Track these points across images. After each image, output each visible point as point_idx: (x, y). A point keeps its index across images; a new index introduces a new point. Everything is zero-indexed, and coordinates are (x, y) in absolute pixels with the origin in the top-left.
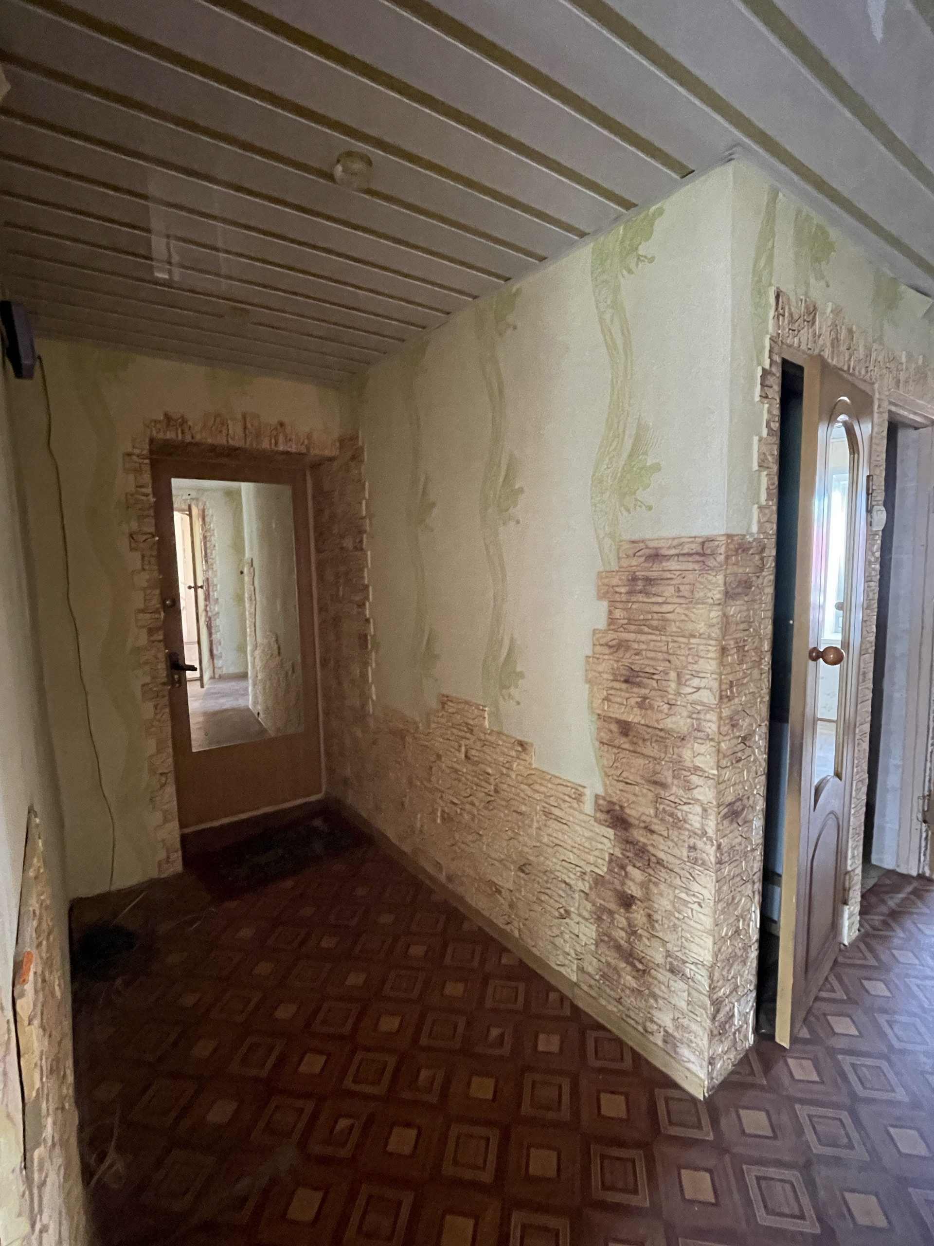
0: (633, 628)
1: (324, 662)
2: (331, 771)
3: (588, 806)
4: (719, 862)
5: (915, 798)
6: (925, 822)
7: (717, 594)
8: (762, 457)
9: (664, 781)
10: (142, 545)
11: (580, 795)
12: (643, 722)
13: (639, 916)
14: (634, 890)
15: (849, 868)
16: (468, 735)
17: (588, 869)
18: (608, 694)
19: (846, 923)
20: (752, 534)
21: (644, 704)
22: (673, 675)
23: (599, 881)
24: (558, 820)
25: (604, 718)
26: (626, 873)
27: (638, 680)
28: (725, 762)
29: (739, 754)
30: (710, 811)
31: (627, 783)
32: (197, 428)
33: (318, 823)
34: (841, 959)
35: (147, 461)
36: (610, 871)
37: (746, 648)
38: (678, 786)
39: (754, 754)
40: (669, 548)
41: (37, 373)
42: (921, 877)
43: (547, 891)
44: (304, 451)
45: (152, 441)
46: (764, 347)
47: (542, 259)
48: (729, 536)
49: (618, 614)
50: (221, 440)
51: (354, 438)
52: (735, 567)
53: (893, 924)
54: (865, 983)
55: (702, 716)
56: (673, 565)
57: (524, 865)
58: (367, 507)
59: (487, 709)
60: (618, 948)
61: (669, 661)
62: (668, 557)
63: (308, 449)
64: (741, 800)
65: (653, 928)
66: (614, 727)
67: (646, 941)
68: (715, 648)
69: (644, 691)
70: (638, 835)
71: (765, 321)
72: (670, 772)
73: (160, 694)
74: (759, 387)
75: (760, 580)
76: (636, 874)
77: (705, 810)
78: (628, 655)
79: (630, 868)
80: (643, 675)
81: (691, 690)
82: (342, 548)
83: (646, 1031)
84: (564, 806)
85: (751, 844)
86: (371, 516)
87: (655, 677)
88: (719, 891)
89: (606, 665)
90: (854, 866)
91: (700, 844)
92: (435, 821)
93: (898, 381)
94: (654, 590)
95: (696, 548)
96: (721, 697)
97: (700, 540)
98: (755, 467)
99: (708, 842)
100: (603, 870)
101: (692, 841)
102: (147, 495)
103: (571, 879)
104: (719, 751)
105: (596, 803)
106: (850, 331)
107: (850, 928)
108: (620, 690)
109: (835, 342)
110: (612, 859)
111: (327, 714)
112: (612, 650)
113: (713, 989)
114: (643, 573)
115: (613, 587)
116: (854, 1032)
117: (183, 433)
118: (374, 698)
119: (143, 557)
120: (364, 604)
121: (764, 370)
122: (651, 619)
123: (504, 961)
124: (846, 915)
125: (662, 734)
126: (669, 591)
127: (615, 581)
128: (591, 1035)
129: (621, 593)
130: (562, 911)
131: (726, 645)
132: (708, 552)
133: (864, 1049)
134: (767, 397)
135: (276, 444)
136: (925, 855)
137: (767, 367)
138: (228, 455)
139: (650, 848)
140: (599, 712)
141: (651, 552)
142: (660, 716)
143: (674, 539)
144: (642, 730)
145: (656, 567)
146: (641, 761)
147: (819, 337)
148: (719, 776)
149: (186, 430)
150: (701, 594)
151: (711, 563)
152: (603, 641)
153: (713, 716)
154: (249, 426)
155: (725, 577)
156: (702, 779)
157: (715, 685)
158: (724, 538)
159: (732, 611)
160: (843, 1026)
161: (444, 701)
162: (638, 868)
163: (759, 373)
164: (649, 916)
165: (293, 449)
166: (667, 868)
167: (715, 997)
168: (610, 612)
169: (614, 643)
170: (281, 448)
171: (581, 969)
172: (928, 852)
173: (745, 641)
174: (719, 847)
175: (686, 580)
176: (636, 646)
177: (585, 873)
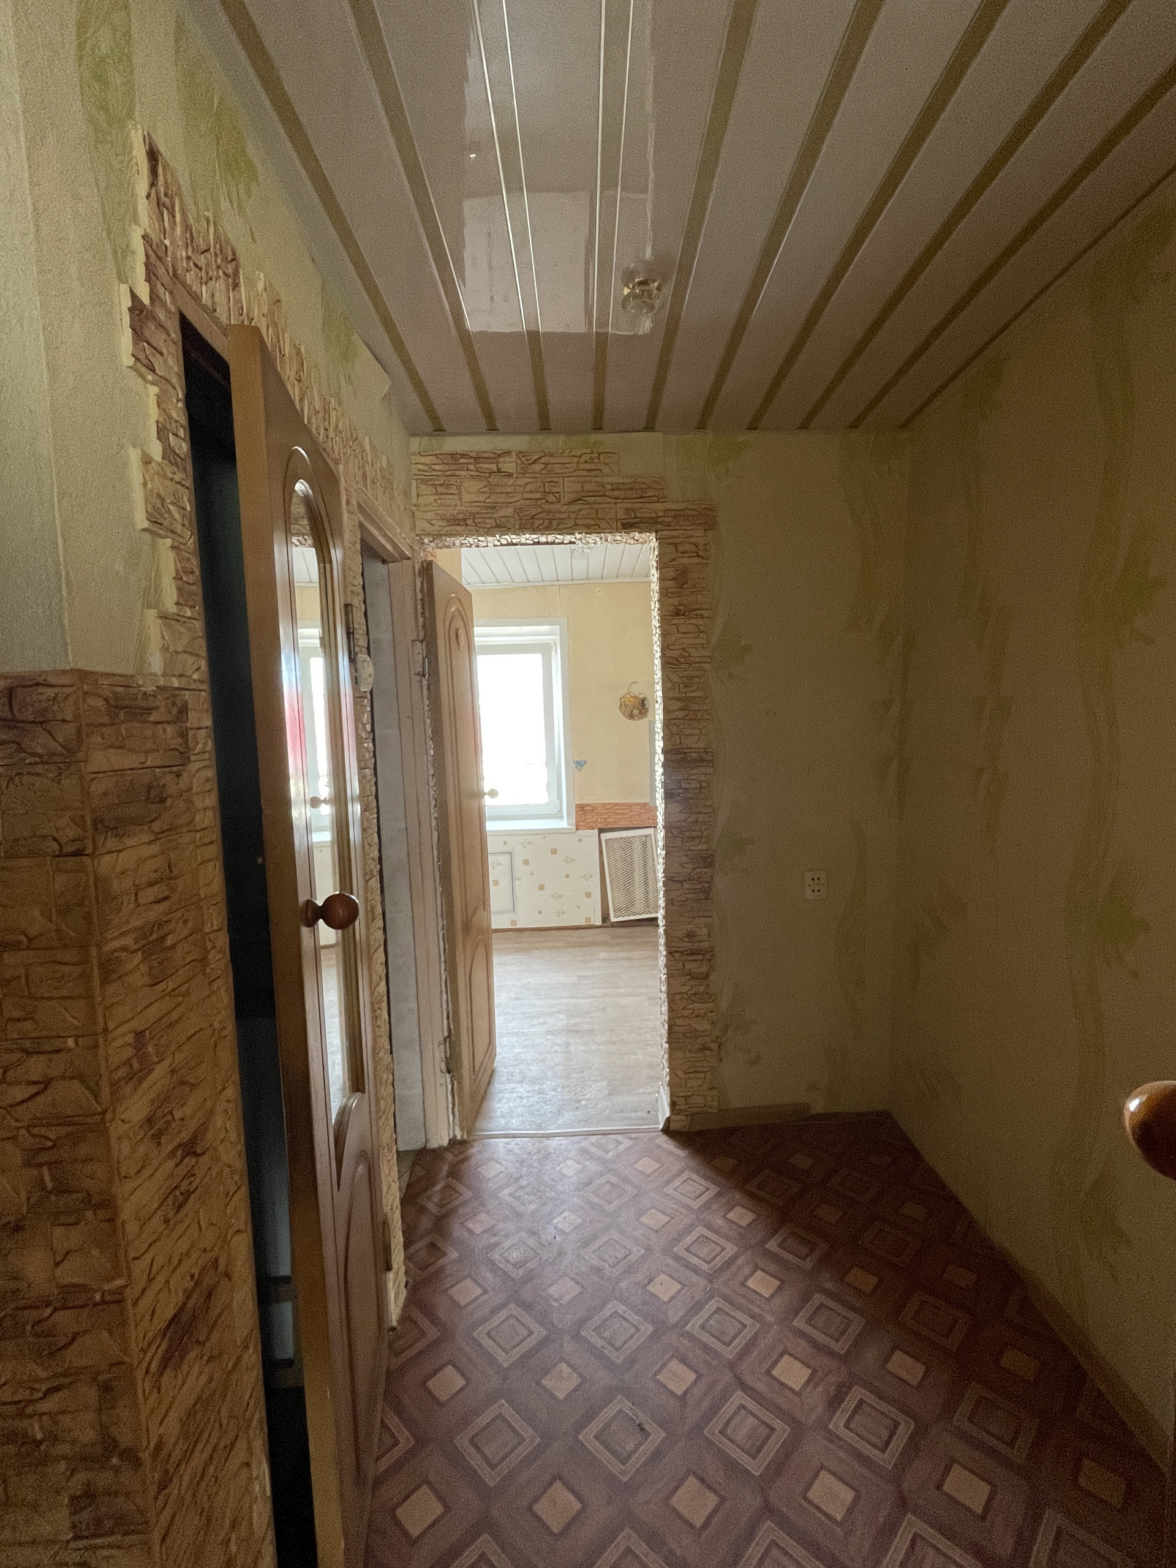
5: (436, 1045)
6: (448, 1071)
8: (155, 501)
19: (392, 1295)
20: (151, 676)
37: (169, 941)
42: (453, 1143)
46: (132, 246)
52: (113, 754)
54: (429, 1384)
55: (65, 1153)
75: (185, 782)
93: (365, 476)
98: (141, 520)
106: (298, 352)
107: (397, 1294)
121: (136, 300)
124: (390, 1284)
131: (113, 951)
132: (28, 714)
137: (144, 298)
151: (42, 742)
159: (118, 864)
163: (126, 300)
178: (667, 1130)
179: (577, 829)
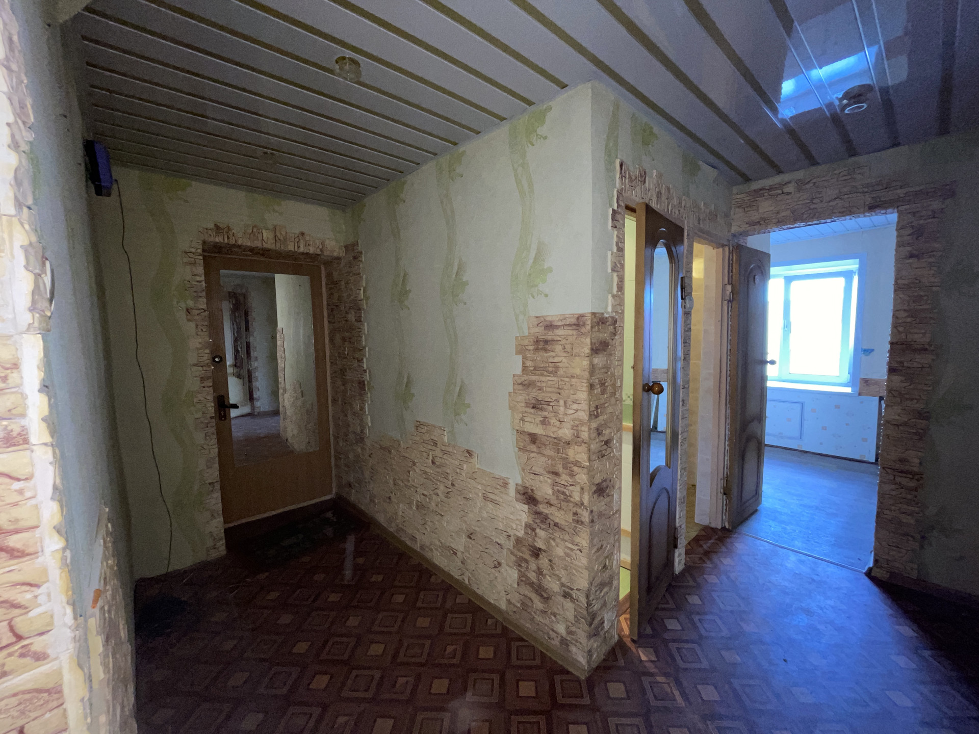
0: (537, 372)
1: (335, 401)
2: (339, 477)
3: (512, 491)
4: (592, 521)
5: (719, 480)
6: (725, 494)
7: (587, 350)
8: (614, 264)
9: (557, 471)
10: (197, 317)
11: (506, 484)
12: (544, 434)
13: (544, 561)
14: (540, 544)
15: (677, 525)
16: (434, 448)
17: (511, 533)
18: (523, 416)
19: (677, 560)
20: (608, 313)
21: (545, 422)
22: (562, 402)
23: (518, 541)
24: (492, 501)
25: (520, 432)
26: (536, 534)
27: (541, 406)
28: (594, 457)
29: (603, 452)
30: (585, 489)
31: (535, 474)
32: (240, 235)
33: (329, 515)
34: (673, 584)
35: (201, 257)
36: (526, 533)
37: (606, 384)
38: (566, 474)
39: (613, 452)
40: (558, 321)
41: (114, 192)
42: (724, 528)
43: (486, 551)
44: (319, 253)
45: (204, 242)
46: (613, 196)
47: (478, 133)
48: (594, 314)
49: (529, 363)
50: (258, 244)
51: (355, 244)
52: (598, 333)
53: (706, 560)
54: (687, 596)
55: (579, 428)
56: (560, 332)
57: (471, 534)
58: (364, 292)
59: (446, 429)
60: (531, 584)
61: (560, 394)
62: (557, 327)
63: (322, 251)
64: (605, 481)
65: (553, 568)
66: (527, 438)
67: (548, 578)
68: (586, 385)
69: (546, 414)
70: (542, 508)
71: (614, 180)
72: (561, 465)
73: (209, 425)
74: (611, 220)
75: (614, 342)
76: (541, 533)
77: (582, 489)
78: (534, 390)
79: (538, 531)
80: (544, 403)
81: (572, 412)
82: (346, 320)
83: (549, 638)
84: (496, 491)
85: (612, 510)
86: (367, 298)
87: (551, 404)
88: (592, 540)
89: (521, 398)
90: (681, 523)
91: (579, 511)
92: (411, 508)
93: (699, 220)
94: (549, 347)
95: (574, 321)
96: (590, 415)
97: (577, 316)
98: (609, 270)
99: (585, 510)
100: (521, 534)
101: (574, 510)
102: (200, 282)
103: (502, 540)
104: (589, 450)
105: (516, 488)
106: (668, 189)
107: (679, 562)
108: (531, 413)
109: (659, 195)
110: (527, 526)
111: (336, 438)
112: (525, 387)
113: (589, 604)
114: (543, 337)
115: (524, 346)
116: (679, 628)
117: (228, 238)
118: (370, 425)
119: (197, 326)
120: (362, 360)
121: (613, 210)
122: (549, 367)
123: (458, 601)
124: (676, 554)
125: (556, 441)
126: (558, 348)
127: (526, 342)
128: (515, 645)
129: (530, 350)
130: (496, 563)
131: (593, 382)
132: (581, 323)
133: (685, 638)
134: (616, 227)
135: (299, 247)
136: (725, 515)
137: (616, 208)
138: (263, 255)
139: (549, 516)
140: (517, 428)
141: (548, 323)
142: (556, 429)
143: (561, 315)
144: (544, 439)
145: (550, 333)
146: (543, 459)
147: (649, 191)
148: (590, 466)
149: (231, 236)
150: (577, 350)
151: (583, 330)
152: (519, 382)
153: (585, 428)
154: (278, 234)
155: (591, 339)
156: (580, 469)
157: (586, 408)
158: (590, 315)
159: (596, 361)
160: (672, 624)
161: (419, 425)
162: (543, 529)
163: (611, 212)
164: (550, 561)
165: (311, 250)
166: (561, 528)
167: (591, 610)
168: (524, 363)
169: (526, 382)
170: (302, 249)
171: (509, 602)
172: (727, 514)
173: (605, 380)
174: (592, 511)
175: (567, 342)
176: (539, 384)
177: (510, 536)
178: (869, 574)
179: (860, 394)
